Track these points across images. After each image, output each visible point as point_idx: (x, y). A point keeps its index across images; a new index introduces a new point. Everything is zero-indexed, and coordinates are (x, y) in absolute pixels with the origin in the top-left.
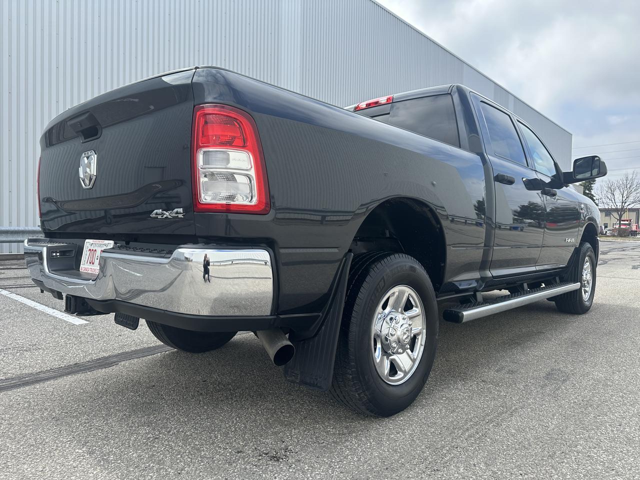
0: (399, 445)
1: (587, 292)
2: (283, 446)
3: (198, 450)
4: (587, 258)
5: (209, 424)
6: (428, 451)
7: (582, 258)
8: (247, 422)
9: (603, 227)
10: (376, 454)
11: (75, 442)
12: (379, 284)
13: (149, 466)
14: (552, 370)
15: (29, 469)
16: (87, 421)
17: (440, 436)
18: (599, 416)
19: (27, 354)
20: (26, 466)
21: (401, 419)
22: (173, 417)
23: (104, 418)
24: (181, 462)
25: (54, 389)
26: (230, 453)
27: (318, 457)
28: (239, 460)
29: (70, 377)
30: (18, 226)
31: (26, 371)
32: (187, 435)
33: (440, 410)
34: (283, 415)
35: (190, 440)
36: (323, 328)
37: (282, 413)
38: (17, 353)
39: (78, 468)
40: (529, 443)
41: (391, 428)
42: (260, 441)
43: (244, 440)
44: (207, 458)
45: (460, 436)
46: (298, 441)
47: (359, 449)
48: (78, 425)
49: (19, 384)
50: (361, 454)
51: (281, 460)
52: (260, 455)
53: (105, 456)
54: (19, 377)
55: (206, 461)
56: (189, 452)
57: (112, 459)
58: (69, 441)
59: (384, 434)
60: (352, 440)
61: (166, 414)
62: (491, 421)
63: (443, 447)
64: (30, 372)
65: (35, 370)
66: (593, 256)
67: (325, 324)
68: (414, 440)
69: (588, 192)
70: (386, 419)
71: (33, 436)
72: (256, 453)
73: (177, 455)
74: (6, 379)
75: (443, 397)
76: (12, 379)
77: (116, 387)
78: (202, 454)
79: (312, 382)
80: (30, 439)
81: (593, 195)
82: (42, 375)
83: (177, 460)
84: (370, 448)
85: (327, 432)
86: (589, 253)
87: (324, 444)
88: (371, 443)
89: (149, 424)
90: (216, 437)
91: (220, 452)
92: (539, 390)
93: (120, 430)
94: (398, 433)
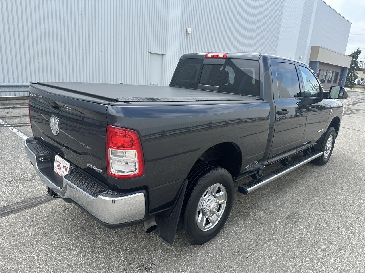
0: (205, 264)
1: (327, 153)
2: (151, 261)
3: (112, 261)
4: (331, 136)
5: (118, 243)
6: (217, 269)
7: (326, 138)
8: (136, 243)
9: (360, 80)
10: (193, 270)
11: (56, 252)
12: (202, 189)
13: (90, 270)
14: (292, 212)
15: (36, 269)
16: (61, 237)
17: (225, 259)
18: (305, 250)
19: (30, 183)
20: (35, 267)
21: (209, 246)
22: (101, 236)
23: (69, 235)
24: (104, 269)
25: (44, 211)
26: (126, 264)
27: (166, 270)
28: (130, 269)
29: (52, 202)
30: (18, 83)
31: (30, 196)
32: (107, 251)
33: (229, 240)
34: (153, 239)
35: (108, 254)
36: (172, 214)
37: (153, 237)
38: (25, 182)
39: (58, 270)
40: (266, 267)
41: (203, 252)
42: (141, 257)
43: (134, 256)
44: (116, 267)
45: (234, 260)
46: (158, 258)
47: (186, 265)
48: (57, 239)
49: (28, 206)
50: (186, 269)
51: (149, 271)
52: (140, 267)
53: (70, 262)
54: (27, 201)
55: (115, 269)
56: (108, 262)
57: (73, 264)
58: (53, 251)
59: (199, 256)
60: (183, 259)
61: (98, 234)
62: (252, 250)
63: (225, 267)
64: (32, 197)
65: (35, 196)
66: (335, 134)
67: (173, 212)
68: (212, 261)
69: (354, 59)
70: (202, 246)
71: (36, 246)
72: (138, 265)
73: (102, 264)
74: (21, 202)
75: (232, 230)
76: (24, 202)
77: (74, 212)
78: (114, 264)
79: (165, 238)
80: (35, 248)
81: (357, 62)
82: (39, 200)
83: (102, 267)
84: (190, 265)
85: (172, 253)
86: (332, 133)
87: (170, 261)
88: (192, 262)
89: (89, 241)
90: (121, 253)
91: (122, 263)
92: (281, 228)
93: (76, 245)
94: (206, 256)
